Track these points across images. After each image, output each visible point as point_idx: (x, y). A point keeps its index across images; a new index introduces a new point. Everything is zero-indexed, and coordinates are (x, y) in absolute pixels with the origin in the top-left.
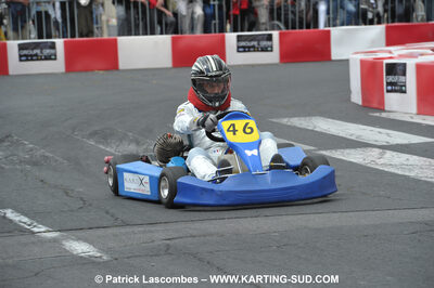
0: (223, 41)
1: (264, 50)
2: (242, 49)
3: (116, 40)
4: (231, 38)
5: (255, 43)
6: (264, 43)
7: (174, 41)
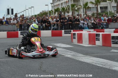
0: (61, 32)
1: (70, 33)
2: (65, 33)
3: (40, 31)
4: (63, 31)
5: (68, 32)
6: (69, 32)
7: (52, 31)
